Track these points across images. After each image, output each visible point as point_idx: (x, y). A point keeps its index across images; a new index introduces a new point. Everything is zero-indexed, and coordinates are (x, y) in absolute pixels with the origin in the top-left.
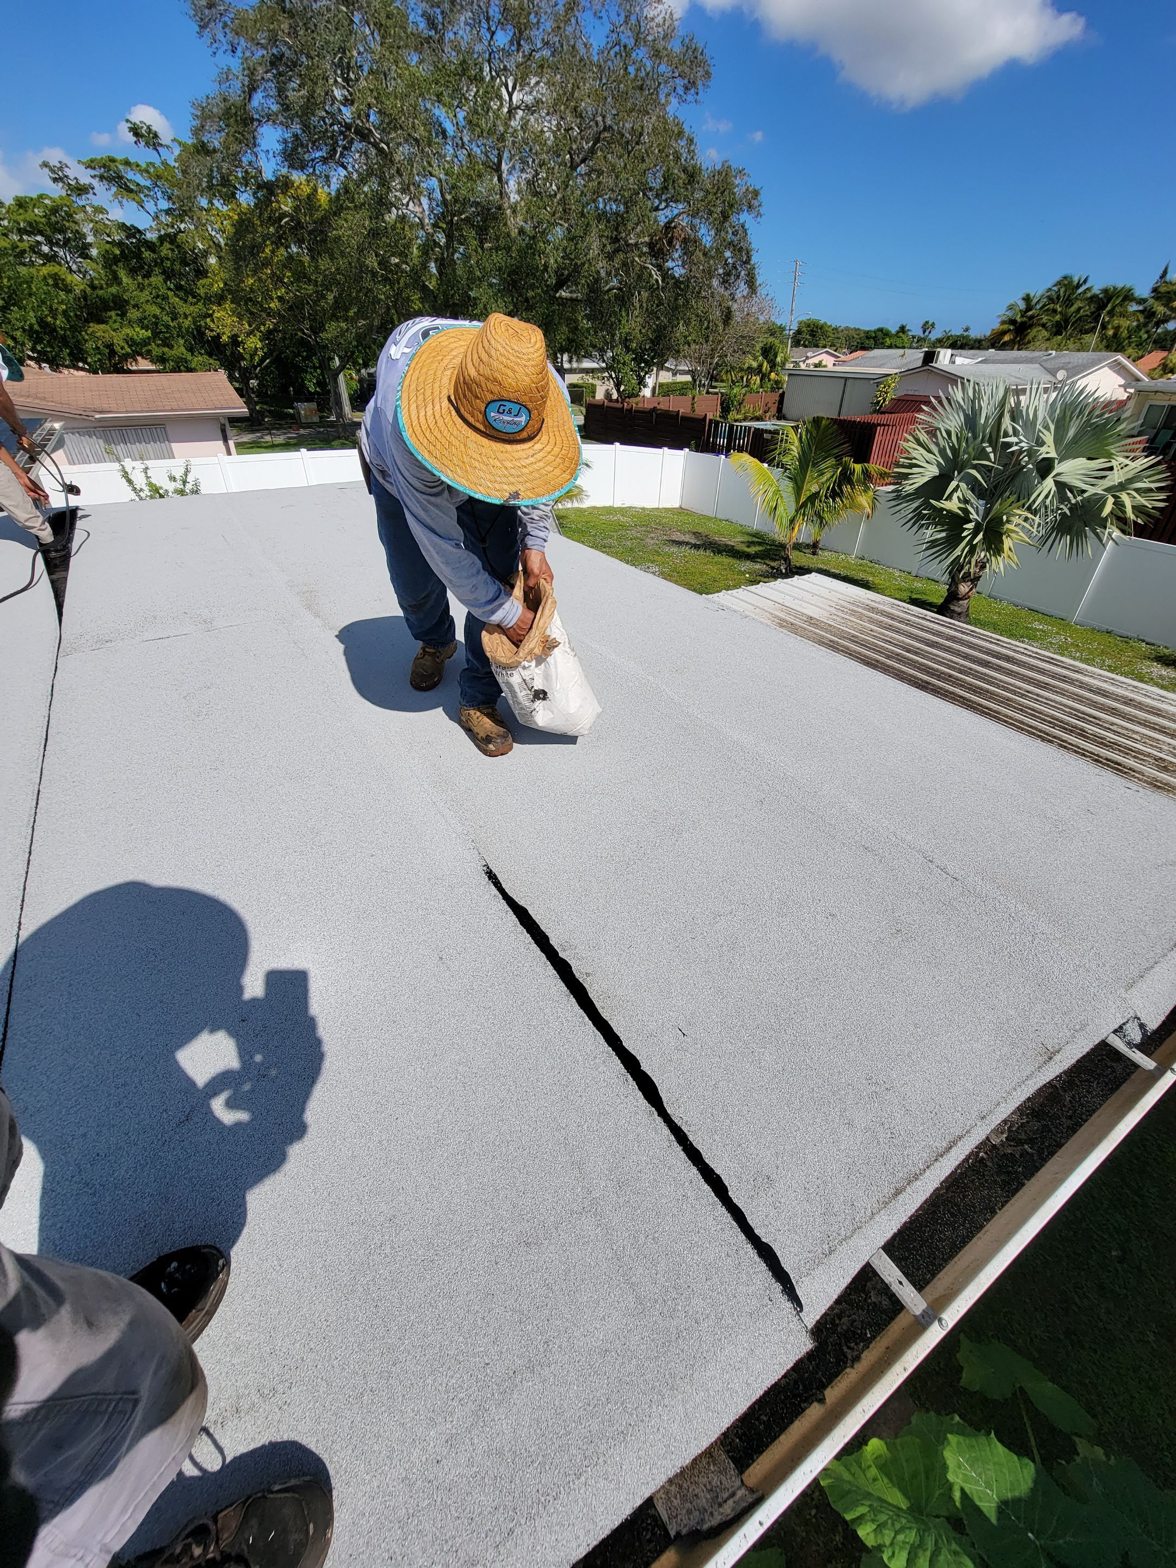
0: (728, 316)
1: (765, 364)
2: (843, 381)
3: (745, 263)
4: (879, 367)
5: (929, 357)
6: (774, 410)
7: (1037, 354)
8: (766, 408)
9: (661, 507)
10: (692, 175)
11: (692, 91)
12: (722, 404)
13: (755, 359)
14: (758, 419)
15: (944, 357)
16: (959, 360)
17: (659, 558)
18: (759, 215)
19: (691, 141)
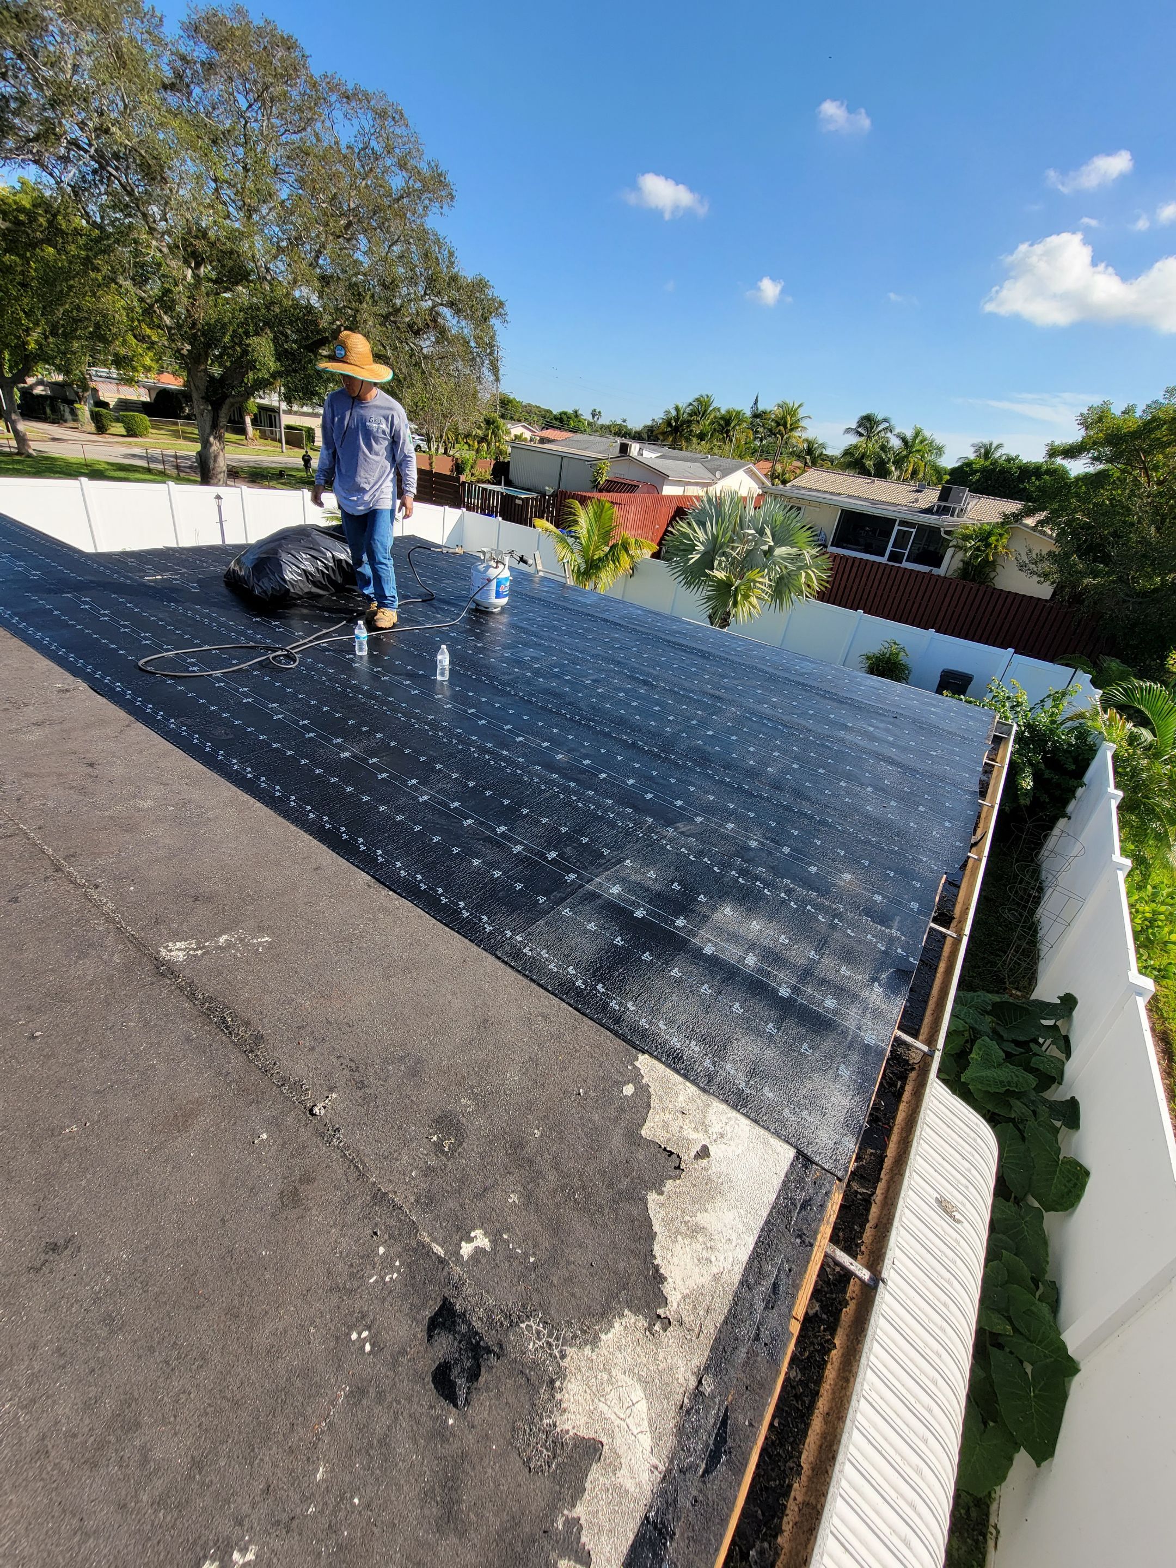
2: (559, 459)
3: (489, 354)
5: (624, 449)
7: (696, 455)
10: (453, 280)
11: (437, 204)
12: (457, 465)
15: (635, 448)
16: (646, 453)
18: (505, 321)
19: (451, 254)
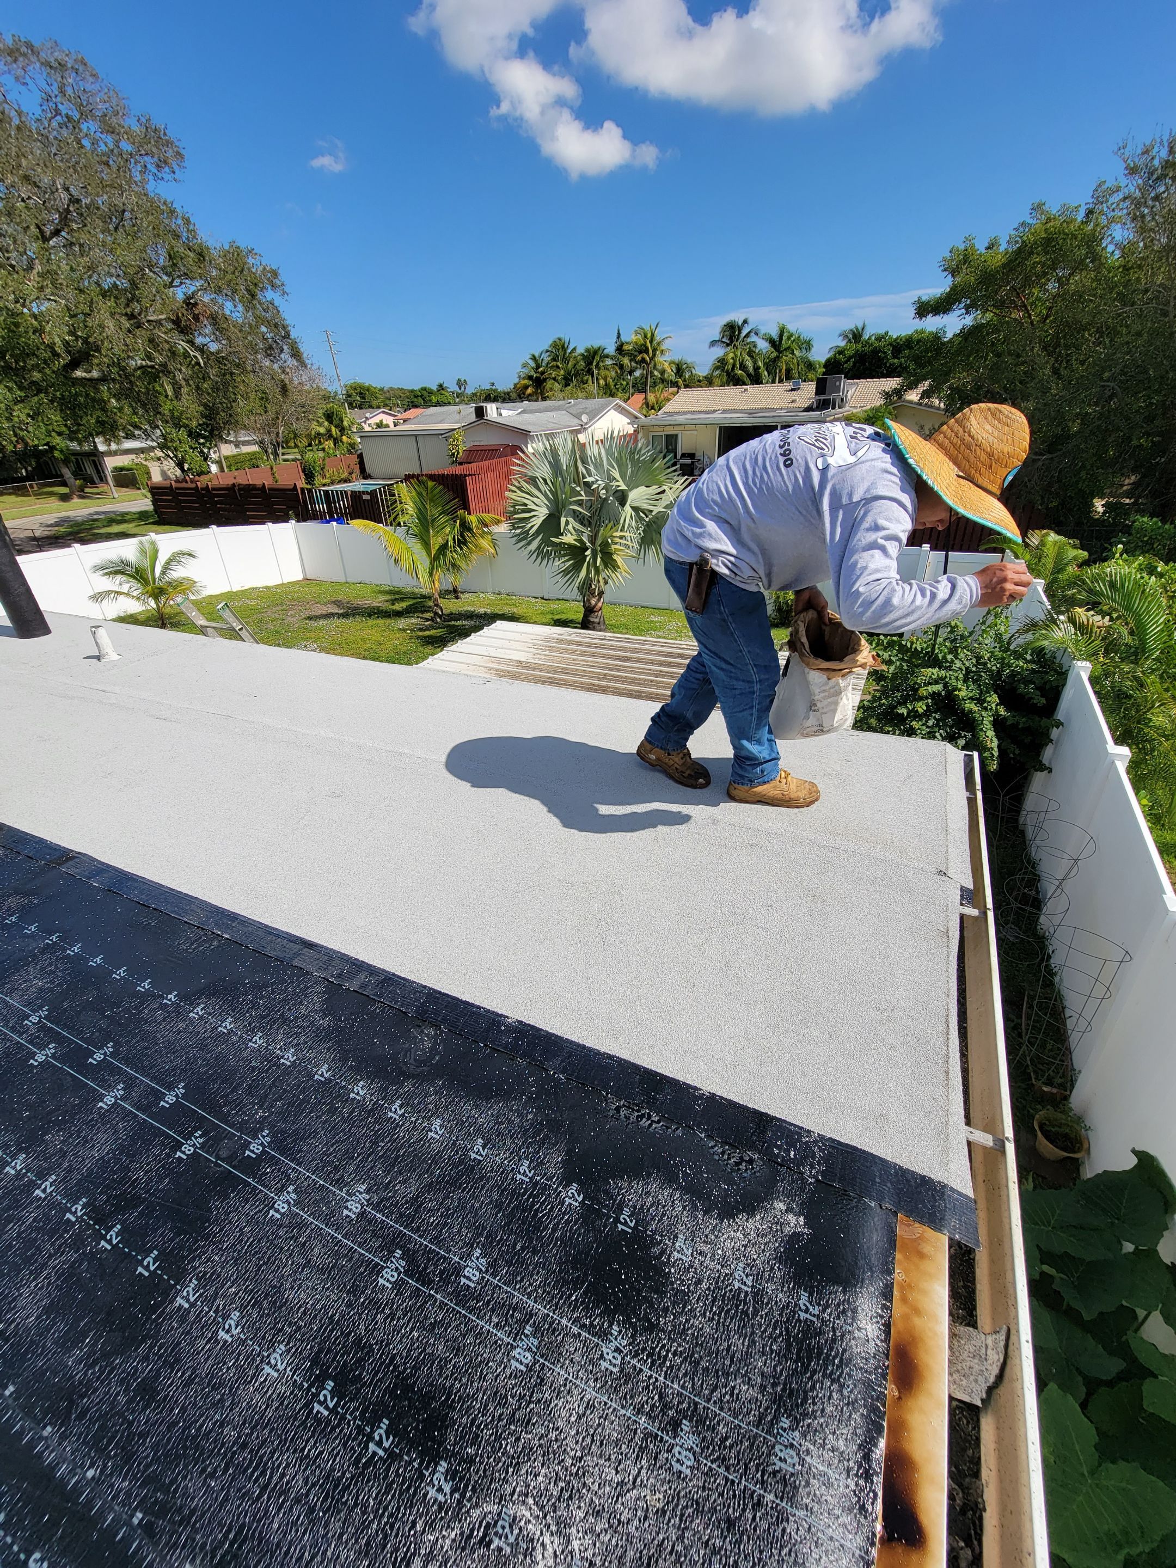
0: (284, 390)
1: (333, 429)
2: (413, 438)
3: (284, 337)
4: (440, 422)
5: (480, 412)
6: (357, 470)
7: (561, 403)
8: (350, 470)
9: (285, 582)
10: (201, 255)
11: (167, 169)
12: (304, 471)
13: (320, 425)
14: (346, 481)
15: (492, 410)
16: (505, 413)
17: (312, 635)
18: (285, 293)
19: (187, 221)
